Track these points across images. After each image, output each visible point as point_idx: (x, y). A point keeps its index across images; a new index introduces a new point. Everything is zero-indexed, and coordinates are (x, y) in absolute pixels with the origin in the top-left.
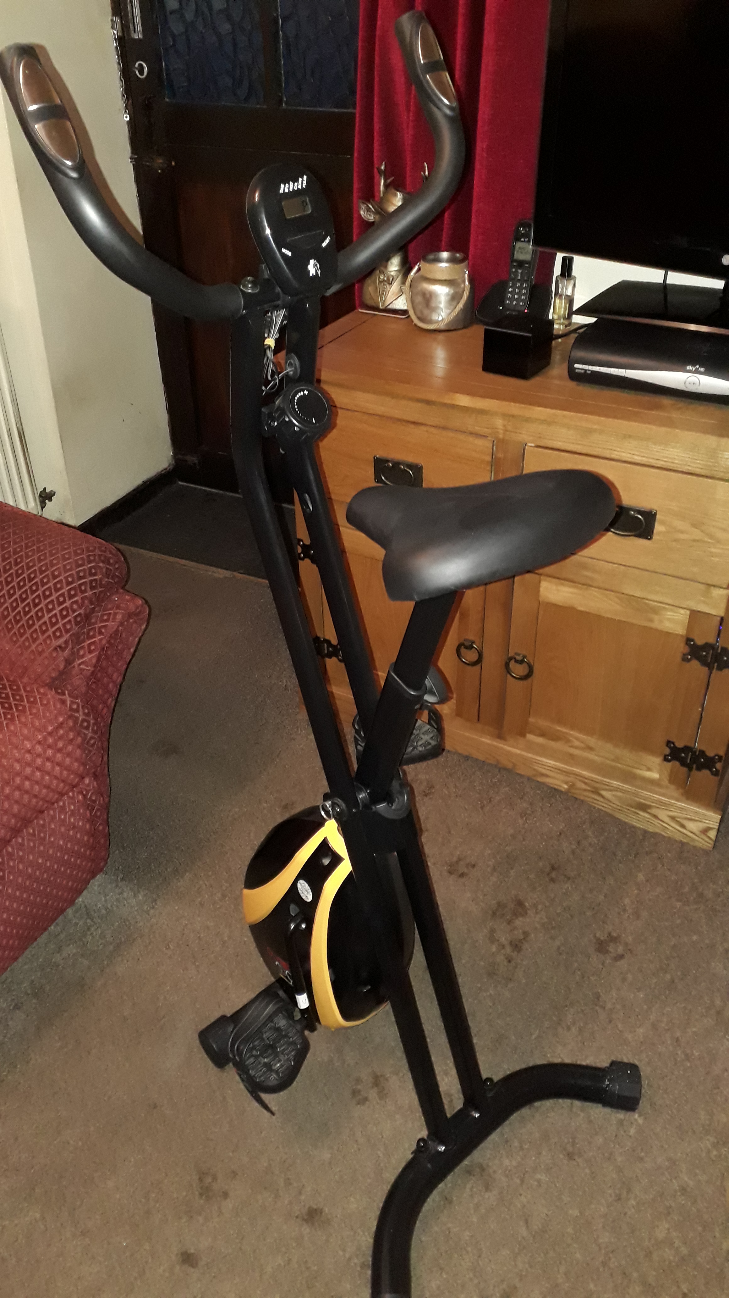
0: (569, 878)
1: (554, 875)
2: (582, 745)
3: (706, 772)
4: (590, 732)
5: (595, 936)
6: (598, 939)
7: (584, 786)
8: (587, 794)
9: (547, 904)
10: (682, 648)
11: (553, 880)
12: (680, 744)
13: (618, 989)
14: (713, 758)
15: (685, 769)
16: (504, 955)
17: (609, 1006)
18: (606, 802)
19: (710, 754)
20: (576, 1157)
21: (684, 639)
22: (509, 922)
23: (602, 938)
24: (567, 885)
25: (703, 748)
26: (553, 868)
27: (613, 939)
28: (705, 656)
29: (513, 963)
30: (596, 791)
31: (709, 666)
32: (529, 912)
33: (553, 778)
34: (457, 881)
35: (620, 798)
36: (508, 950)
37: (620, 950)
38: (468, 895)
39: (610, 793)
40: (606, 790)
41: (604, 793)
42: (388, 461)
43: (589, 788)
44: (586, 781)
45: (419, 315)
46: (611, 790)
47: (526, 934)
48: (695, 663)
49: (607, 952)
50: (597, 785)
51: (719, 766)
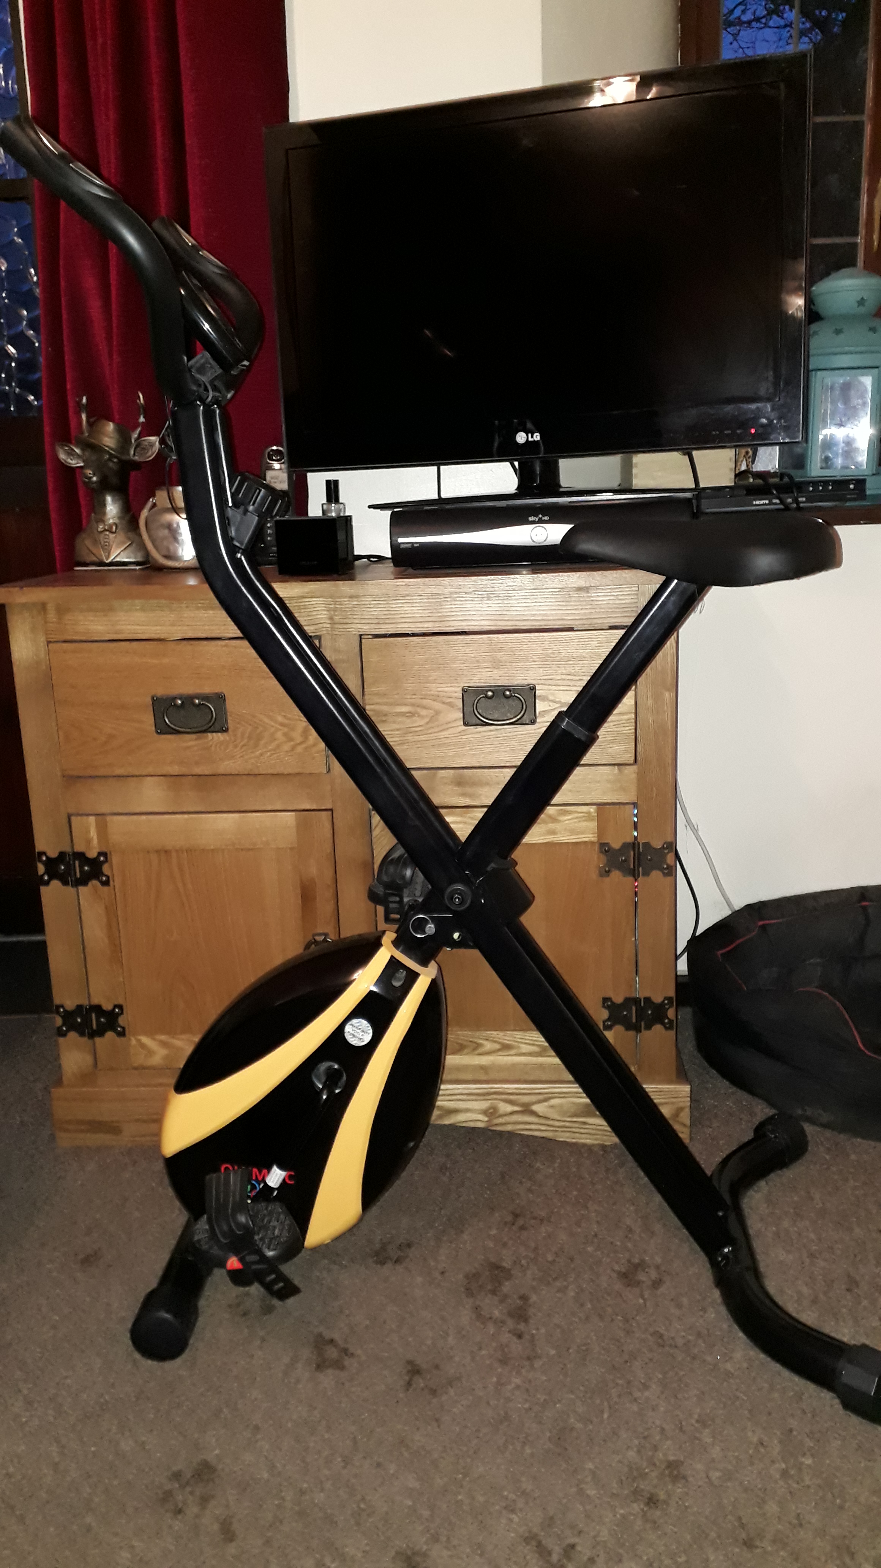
0: (542, 1220)
1: (521, 1222)
2: (497, 1046)
3: (658, 1028)
4: (502, 1027)
5: (613, 1270)
6: (619, 1273)
7: (509, 1108)
8: (515, 1118)
9: (532, 1256)
10: (597, 860)
11: (523, 1228)
12: (619, 999)
13: (679, 1319)
14: (662, 1004)
15: (632, 1033)
16: (509, 1332)
17: (680, 1342)
18: (543, 1121)
19: (658, 999)
20: (758, 1543)
21: (597, 847)
22: (494, 1292)
23: (623, 1270)
24: (544, 1230)
25: (647, 995)
26: (516, 1216)
27: (640, 1266)
28: (625, 861)
29: (527, 1337)
30: (527, 1109)
31: (634, 874)
32: (512, 1272)
33: (467, 1110)
34: (395, 1269)
35: (560, 1109)
36: (510, 1323)
37: (654, 1275)
38: (419, 1279)
39: (546, 1104)
40: (539, 1102)
41: (535, 1108)
42: (174, 699)
43: (517, 1109)
44: (512, 1097)
45: (165, 553)
46: (546, 1100)
47: (524, 1298)
48: (616, 874)
49: (639, 1283)
50: (526, 1099)
51: (671, 1013)
